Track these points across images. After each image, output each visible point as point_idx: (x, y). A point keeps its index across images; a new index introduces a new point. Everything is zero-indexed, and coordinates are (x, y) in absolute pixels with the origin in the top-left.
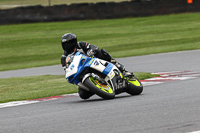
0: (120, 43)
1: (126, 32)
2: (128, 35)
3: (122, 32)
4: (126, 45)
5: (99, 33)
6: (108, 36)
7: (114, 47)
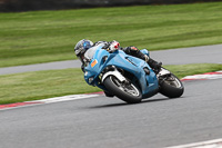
0: (188, 31)
1: (196, 18)
2: (198, 22)
3: (191, 18)
4: (196, 33)
5: (166, 19)
6: (175, 23)
7: (182, 35)
